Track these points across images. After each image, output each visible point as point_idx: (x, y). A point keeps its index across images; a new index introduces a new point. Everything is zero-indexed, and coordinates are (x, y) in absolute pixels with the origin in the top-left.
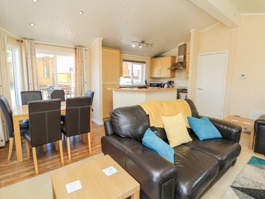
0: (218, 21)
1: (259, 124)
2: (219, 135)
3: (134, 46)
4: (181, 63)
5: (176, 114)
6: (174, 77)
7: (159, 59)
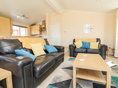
0: (56, 12)
1: (70, 46)
2: (57, 50)
3: (18, 17)
4: (44, 28)
5: (38, 43)
6: (42, 34)
7: (34, 26)
